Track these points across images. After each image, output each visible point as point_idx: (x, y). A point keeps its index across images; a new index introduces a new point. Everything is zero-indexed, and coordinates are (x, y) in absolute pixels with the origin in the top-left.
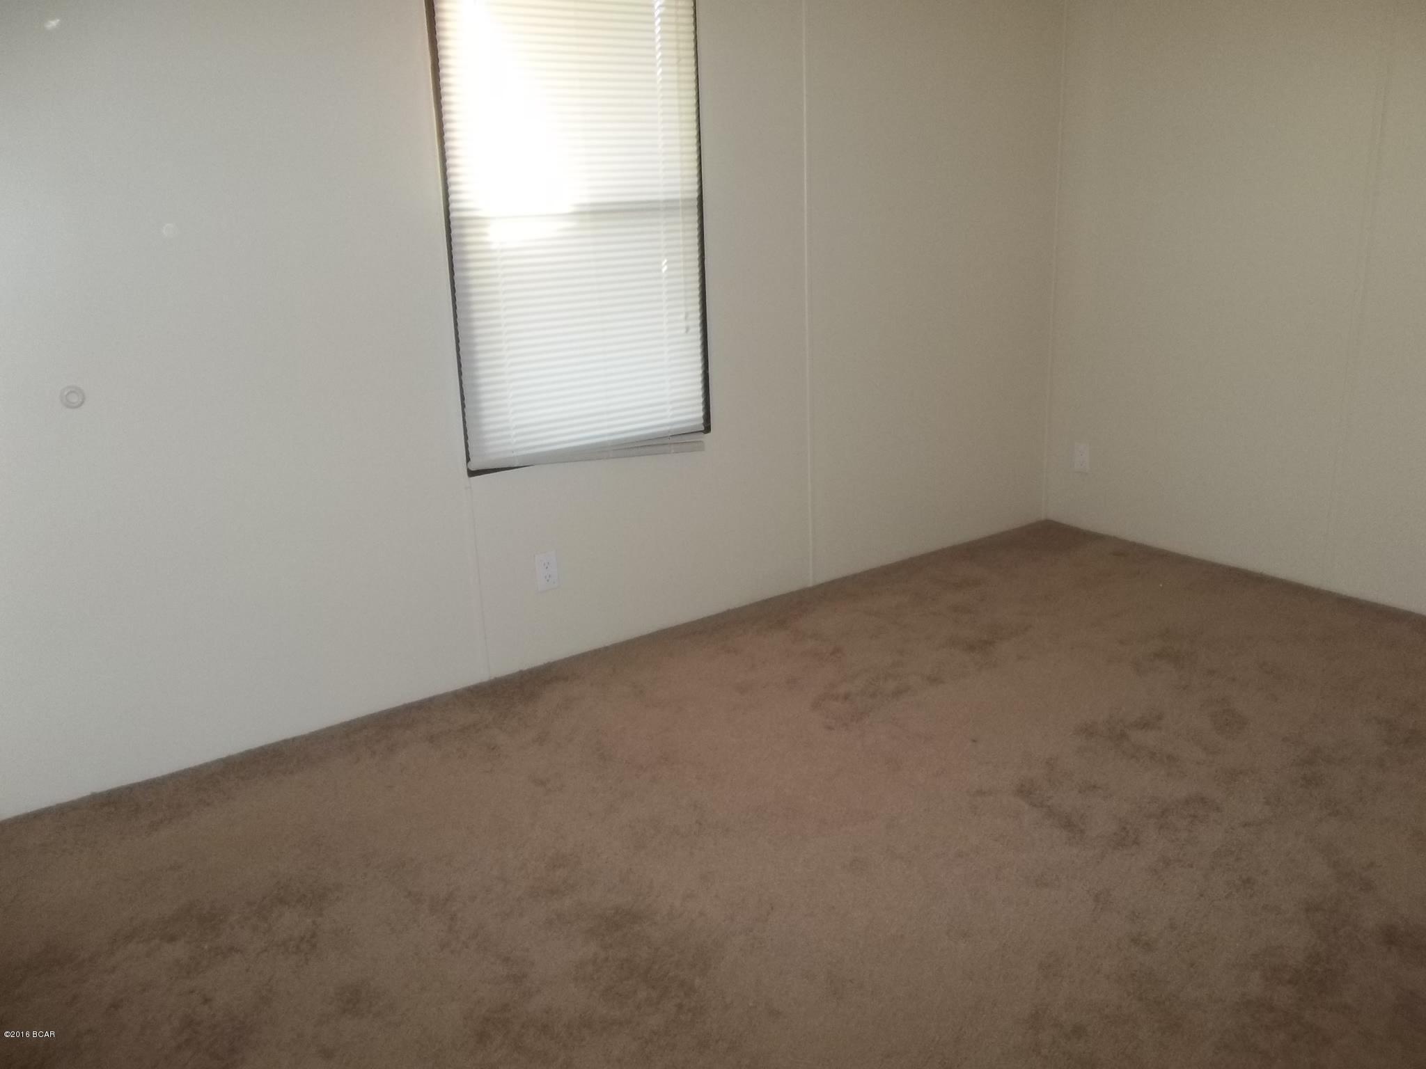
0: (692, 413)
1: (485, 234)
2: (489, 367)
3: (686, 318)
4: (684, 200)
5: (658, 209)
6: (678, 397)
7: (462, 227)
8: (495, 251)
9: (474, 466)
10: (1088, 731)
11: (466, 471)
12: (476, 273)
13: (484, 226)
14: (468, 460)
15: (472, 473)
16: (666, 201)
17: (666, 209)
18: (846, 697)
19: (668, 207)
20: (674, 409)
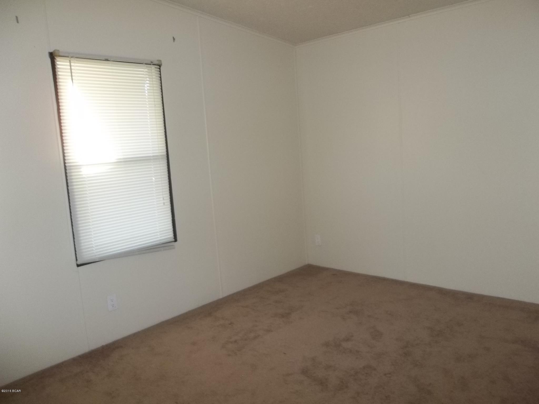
0: (169, 235)
1: (80, 172)
2: (83, 223)
3: (163, 199)
4: (161, 155)
5: (150, 159)
6: (162, 230)
7: (70, 169)
8: (84, 178)
9: (79, 262)
10: (327, 344)
11: (76, 265)
12: (76, 187)
13: (80, 168)
14: (77, 260)
15: (78, 266)
16: (153, 156)
17: (154, 159)
18: (236, 341)
19: (155, 158)
20: (161, 234)
